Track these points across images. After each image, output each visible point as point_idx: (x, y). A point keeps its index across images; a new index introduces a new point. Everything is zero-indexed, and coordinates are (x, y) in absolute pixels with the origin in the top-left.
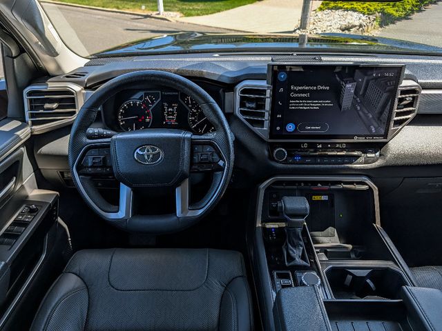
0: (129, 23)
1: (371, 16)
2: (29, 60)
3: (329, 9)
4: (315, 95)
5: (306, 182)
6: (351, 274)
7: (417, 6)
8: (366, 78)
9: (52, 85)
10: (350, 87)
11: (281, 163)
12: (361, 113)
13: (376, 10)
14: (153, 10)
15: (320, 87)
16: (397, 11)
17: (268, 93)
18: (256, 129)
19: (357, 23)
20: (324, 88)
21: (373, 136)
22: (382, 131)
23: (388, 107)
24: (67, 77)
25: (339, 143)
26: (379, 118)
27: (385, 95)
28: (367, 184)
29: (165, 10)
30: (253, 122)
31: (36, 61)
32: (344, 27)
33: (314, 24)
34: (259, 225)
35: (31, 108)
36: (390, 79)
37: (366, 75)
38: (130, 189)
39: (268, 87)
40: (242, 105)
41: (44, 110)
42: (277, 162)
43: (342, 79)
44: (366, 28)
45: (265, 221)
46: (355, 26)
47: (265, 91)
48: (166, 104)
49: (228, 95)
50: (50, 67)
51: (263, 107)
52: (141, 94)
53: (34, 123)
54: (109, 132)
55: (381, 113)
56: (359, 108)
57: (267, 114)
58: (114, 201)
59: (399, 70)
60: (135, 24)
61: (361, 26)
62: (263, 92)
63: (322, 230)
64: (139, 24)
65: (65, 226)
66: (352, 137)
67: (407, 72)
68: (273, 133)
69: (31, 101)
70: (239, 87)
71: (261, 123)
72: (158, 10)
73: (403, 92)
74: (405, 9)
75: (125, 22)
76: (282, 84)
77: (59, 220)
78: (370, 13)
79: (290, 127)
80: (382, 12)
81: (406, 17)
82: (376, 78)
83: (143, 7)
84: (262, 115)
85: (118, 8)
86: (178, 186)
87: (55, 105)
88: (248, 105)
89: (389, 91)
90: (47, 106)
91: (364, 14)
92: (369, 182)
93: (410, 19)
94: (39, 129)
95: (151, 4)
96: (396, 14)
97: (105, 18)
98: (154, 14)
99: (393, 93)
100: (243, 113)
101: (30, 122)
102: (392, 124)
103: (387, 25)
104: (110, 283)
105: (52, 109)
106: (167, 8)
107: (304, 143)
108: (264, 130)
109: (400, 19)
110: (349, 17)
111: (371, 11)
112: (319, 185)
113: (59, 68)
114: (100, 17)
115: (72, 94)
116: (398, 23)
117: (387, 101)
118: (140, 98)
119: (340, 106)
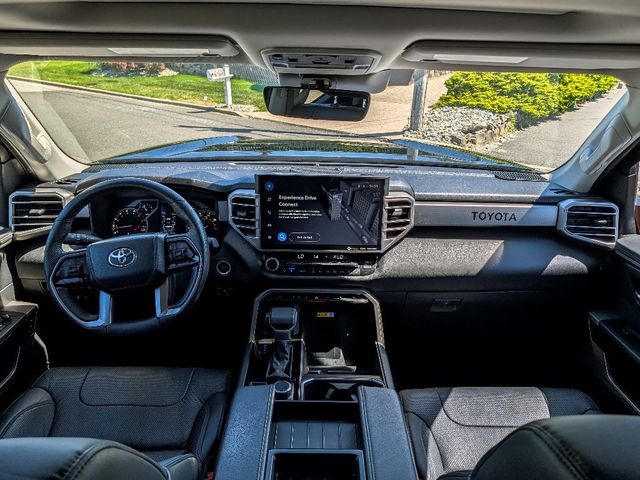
0: (184, 117)
1: (503, 116)
2: (19, 165)
3: (449, 105)
4: (303, 205)
5: (303, 295)
6: (334, 387)
7: (565, 104)
8: (351, 189)
9: (39, 191)
10: (336, 199)
11: (274, 273)
12: (351, 223)
13: (509, 108)
14: (218, 102)
15: (307, 198)
16: (538, 109)
17: (257, 202)
18: (249, 238)
19: (484, 124)
20: (312, 198)
21: (366, 246)
22: (375, 242)
23: (377, 218)
24: (59, 183)
25: (336, 254)
26: (369, 229)
27: (372, 206)
28: (365, 298)
29: (234, 102)
30: (246, 231)
31: (26, 167)
32: (467, 128)
33: (428, 124)
34: (252, 340)
35: (16, 214)
36: (375, 190)
37: (351, 185)
38: (109, 296)
39: (257, 197)
40: (234, 214)
41: (29, 215)
42: (270, 272)
43: (328, 190)
44: (496, 131)
45: (259, 336)
46: (482, 128)
47: (254, 200)
48: (164, 213)
49: (221, 204)
50: (41, 172)
51: (254, 216)
52: (139, 201)
53: (18, 229)
54: (93, 238)
55: (371, 224)
56: (348, 218)
57: (257, 223)
58: (93, 309)
59: (382, 182)
60: (193, 119)
61: (489, 128)
62: (252, 201)
63: (327, 350)
64: (197, 120)
65: (44, 345)
66: (345, 247)
67: (392, 184)
68: (264, 242)
69: (16, 205)
70: (231, 197)
71: (253, 232)
72: (224, 102)
73: (391, 204)
74: (549, 107)
75: (180, 116)
76: (270, 194)
77: (36, 336)
78: (502, 111)
79: (282, 237)
80: (518, 110)
81: (552, 117)
82: (361, 190)
83: (206, 98)
84: (253, 224)
85: (172, 98)
86: (157, 287)
87: (40, 211)
88: (238, 213)
89: (376, 202)
90: (32, 211)
91: (494, 112)
92: (368, 295)
93: (559, 119)
94: (22, 235)
95: (217, 94)
96: (538, 114)
97: (153, 110)
98: (219, 106)
99: (380, 204)
100: (236, 221)
101: (13, 228)
102: (384, 235)
103: (526, 126)
104: (80, 398)
105: (38, 215)
106: (237, 100)
107: (300, 254)
108: (255, 240)
109: (543, 119)
110: (475, 116)
111: (503, 109)
112: (317, 298)
113: (50, 174)
114: (146, 109)
115: (61, 200)
116: (542, 125)
117: (375, 211)
118: (137, 207)
119: (330, 217)
